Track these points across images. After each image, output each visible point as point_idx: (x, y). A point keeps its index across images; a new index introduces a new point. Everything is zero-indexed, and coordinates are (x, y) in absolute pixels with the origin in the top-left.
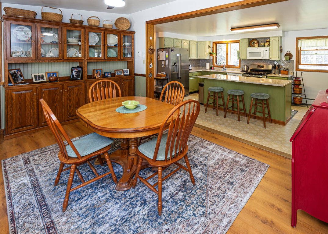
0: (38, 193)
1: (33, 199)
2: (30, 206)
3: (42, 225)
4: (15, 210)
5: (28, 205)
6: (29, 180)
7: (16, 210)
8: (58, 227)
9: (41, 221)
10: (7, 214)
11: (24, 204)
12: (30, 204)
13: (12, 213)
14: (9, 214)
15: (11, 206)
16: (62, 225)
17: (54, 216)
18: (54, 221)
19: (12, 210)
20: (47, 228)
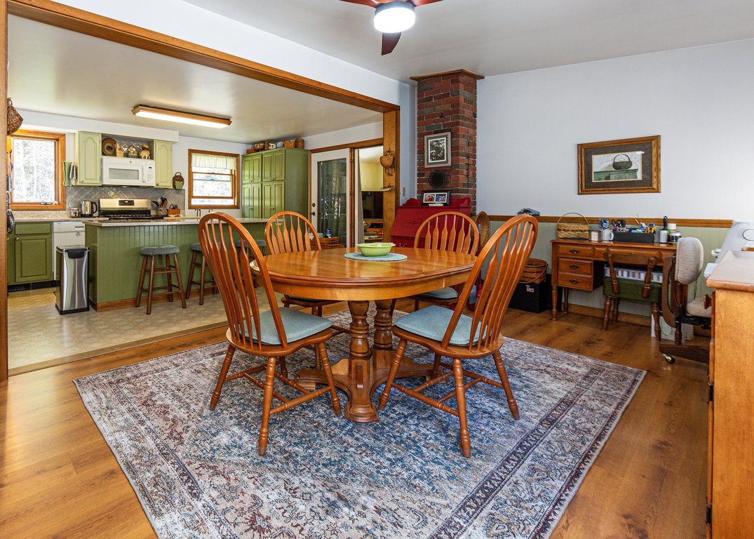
0: (501, 474)
1: (521, 472)
2: (536, 467)
3: (554, 431)
4: (560, 486)
5: (537, 473)
6: (471, 529)
7: (559, 484)
8: (543, 415)
9: (550, 436)
10: (575, 496)
11: (539, 480)
12: (533, 470)
13: (569, 486)
14: (574, 490)
15: (559, 501)
16: (537, 412)
17: (531, 426)
18: (538, 422)
19: (564, 492)
20: (552, 424)
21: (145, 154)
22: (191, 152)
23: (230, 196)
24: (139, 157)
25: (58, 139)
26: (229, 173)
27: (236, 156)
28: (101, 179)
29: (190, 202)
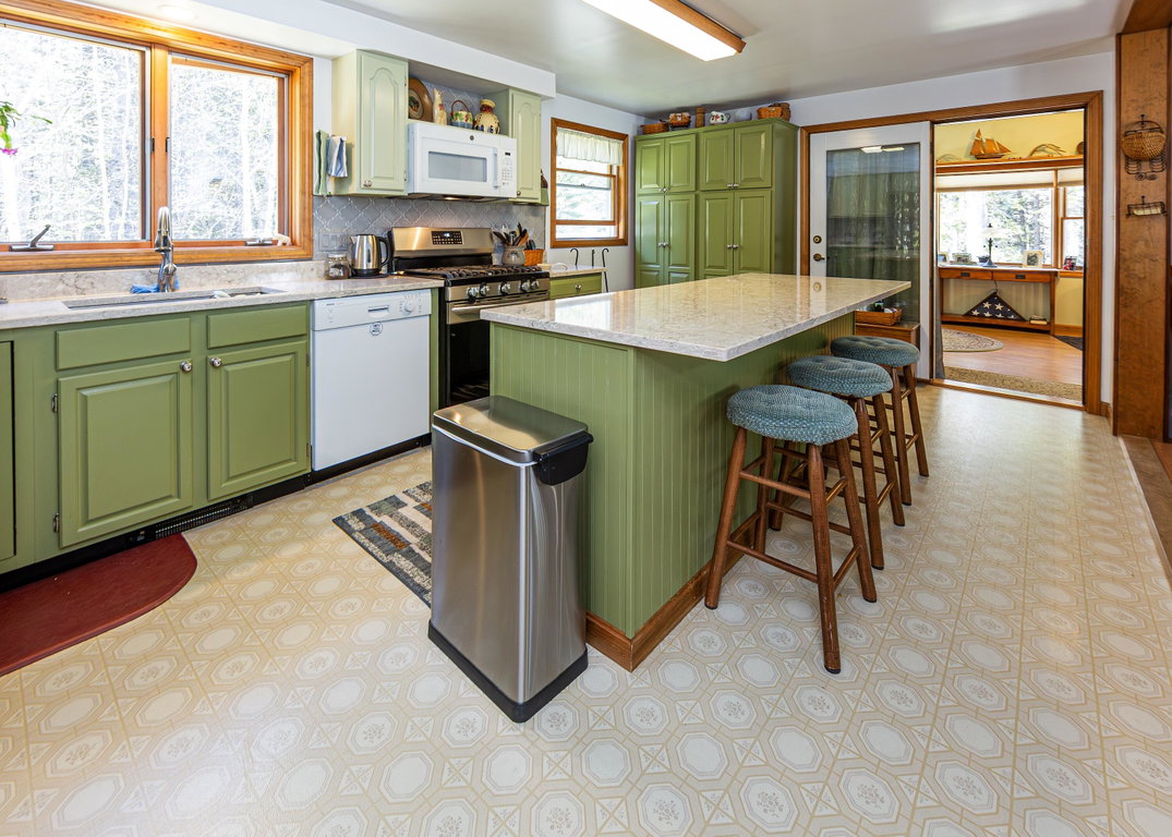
21: (488, 120)
22: (557, 123)
23: (609, 218)
24: (475, 126)
25: (290, 70)
26: (606, 172)
27: (622, 137)
28: (408, 179)
29: (553, 232)
